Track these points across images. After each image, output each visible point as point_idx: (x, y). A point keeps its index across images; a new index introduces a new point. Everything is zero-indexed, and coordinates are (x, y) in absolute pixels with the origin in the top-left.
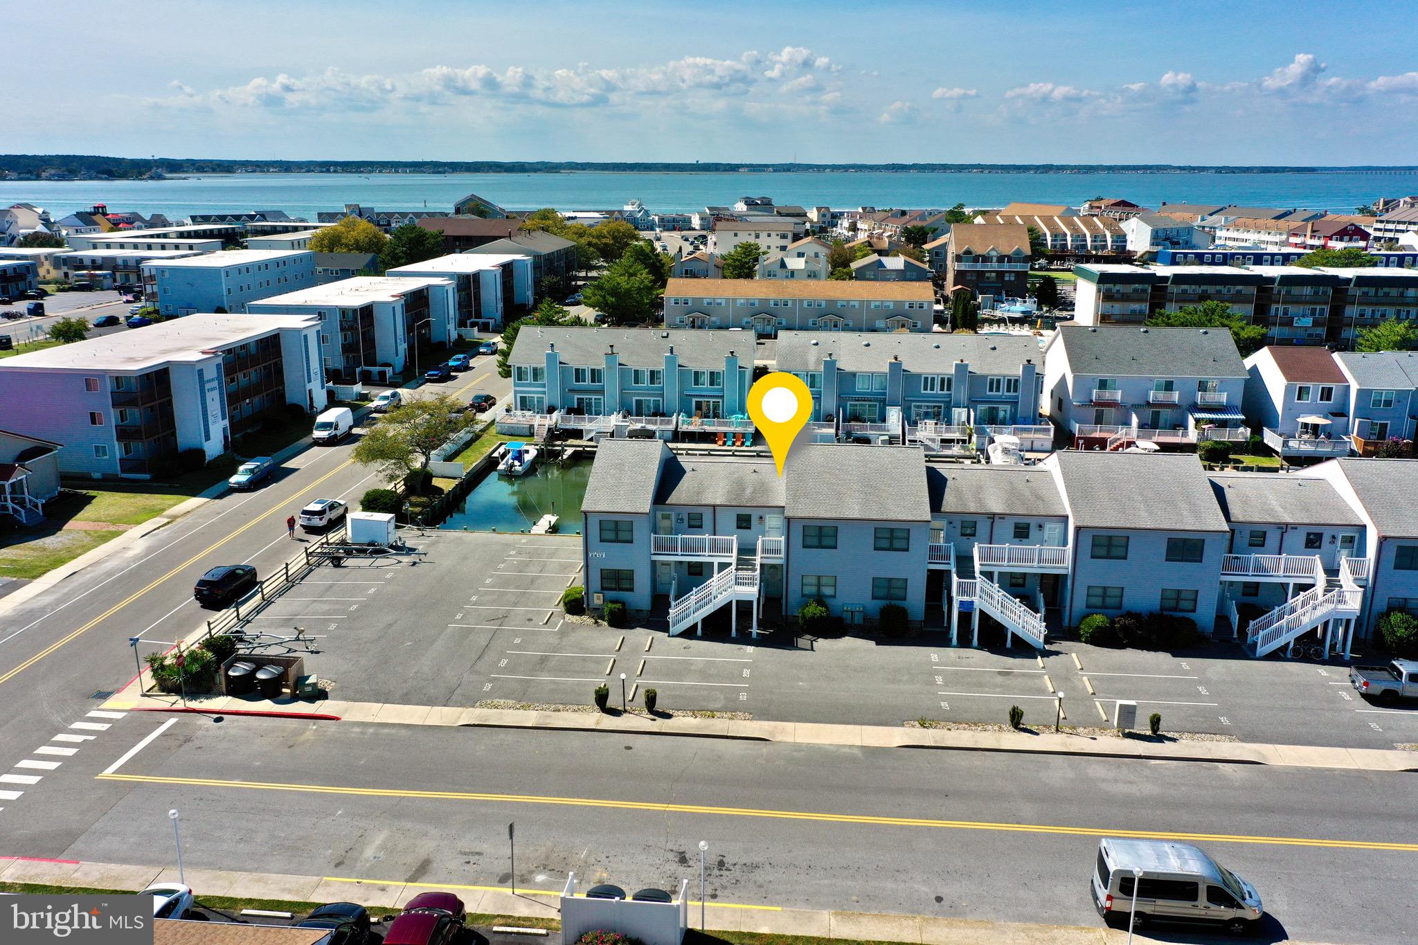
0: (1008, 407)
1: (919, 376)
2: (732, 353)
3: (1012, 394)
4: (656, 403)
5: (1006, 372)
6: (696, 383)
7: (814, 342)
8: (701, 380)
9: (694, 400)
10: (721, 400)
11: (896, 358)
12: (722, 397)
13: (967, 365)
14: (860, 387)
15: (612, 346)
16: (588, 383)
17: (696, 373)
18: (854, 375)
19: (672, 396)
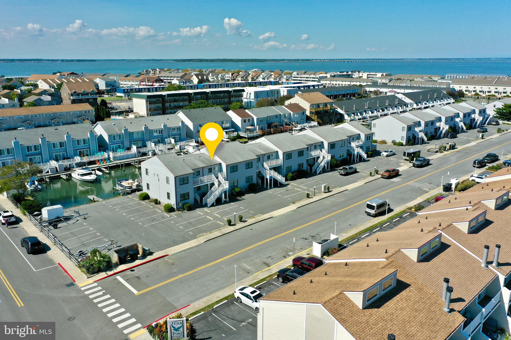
0: (178, 136)
1: (153, 130)
2: (91, 131)
3: (179, 132)
4: (63, 154)
5: (176, 126)
6: (78, 144)
7: (113, 124)
8: (80, 143)
9: (78, 151)
10: (88, 149)
11: (145, 125)
12: (89, 148)
13: (166, 125)
14: (135, 136)
15: (43, 135)
16: (33, 151)
17: (78, 141)
18: (133, 133)
19: (70, 151)
